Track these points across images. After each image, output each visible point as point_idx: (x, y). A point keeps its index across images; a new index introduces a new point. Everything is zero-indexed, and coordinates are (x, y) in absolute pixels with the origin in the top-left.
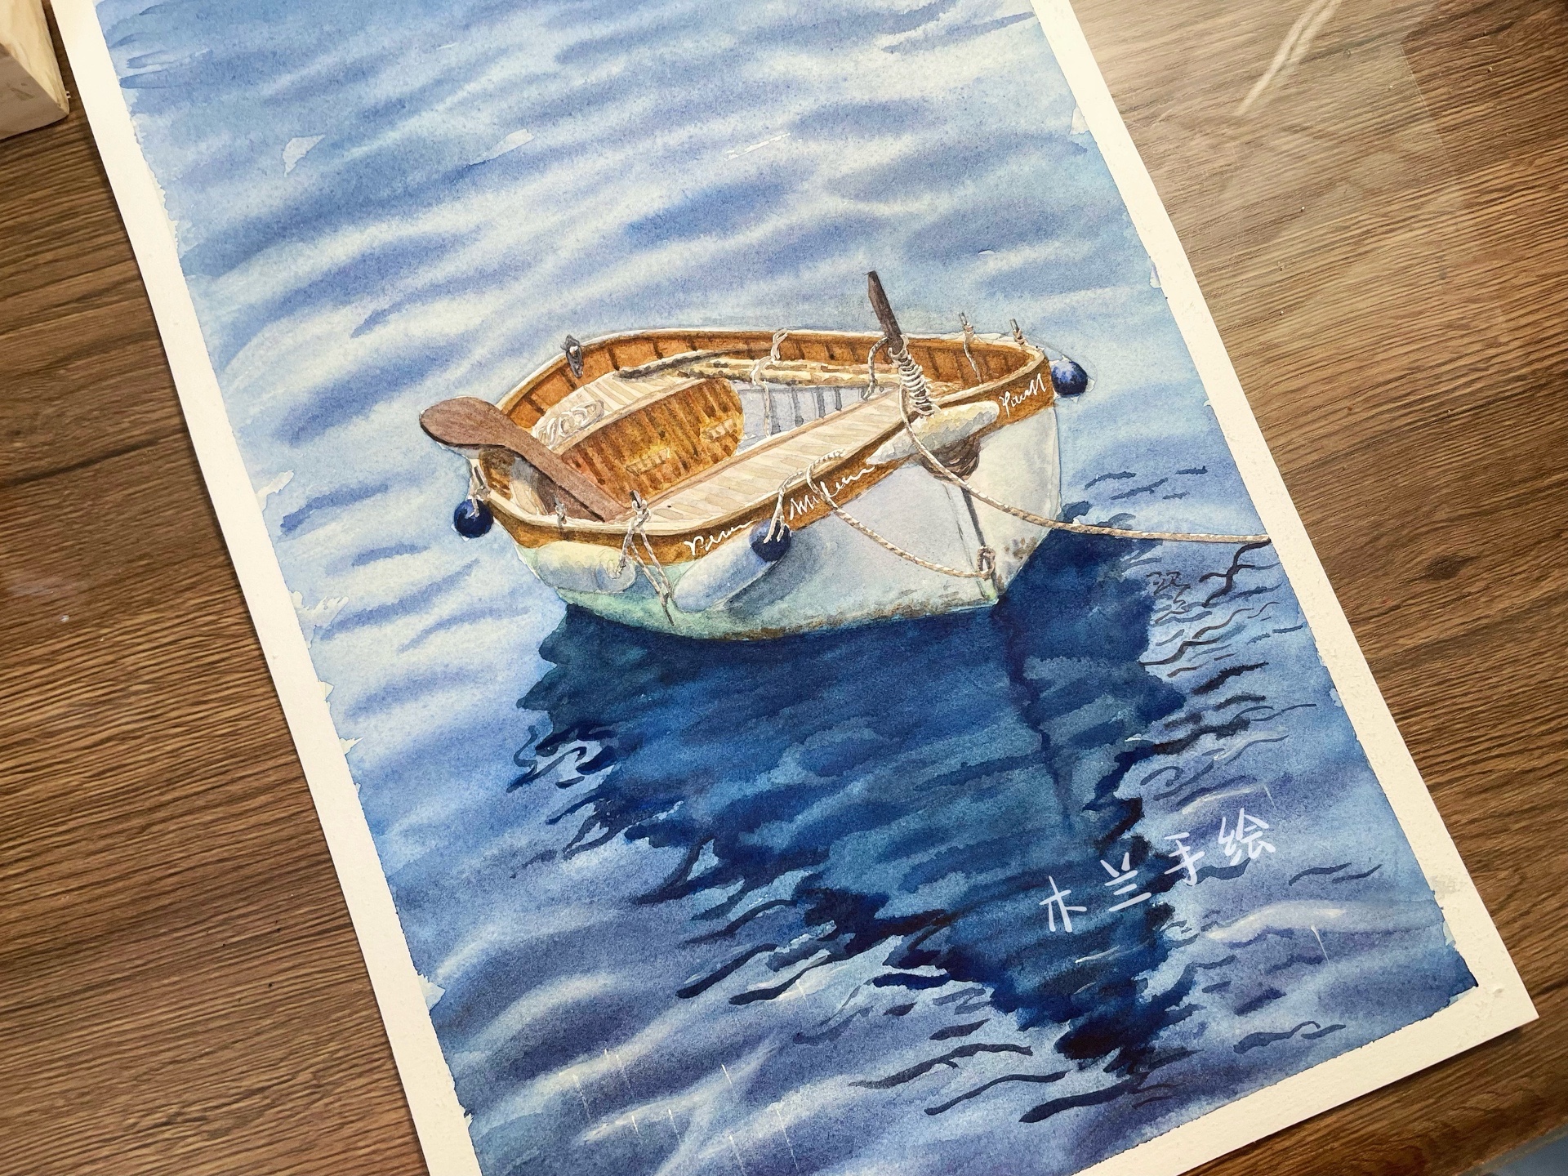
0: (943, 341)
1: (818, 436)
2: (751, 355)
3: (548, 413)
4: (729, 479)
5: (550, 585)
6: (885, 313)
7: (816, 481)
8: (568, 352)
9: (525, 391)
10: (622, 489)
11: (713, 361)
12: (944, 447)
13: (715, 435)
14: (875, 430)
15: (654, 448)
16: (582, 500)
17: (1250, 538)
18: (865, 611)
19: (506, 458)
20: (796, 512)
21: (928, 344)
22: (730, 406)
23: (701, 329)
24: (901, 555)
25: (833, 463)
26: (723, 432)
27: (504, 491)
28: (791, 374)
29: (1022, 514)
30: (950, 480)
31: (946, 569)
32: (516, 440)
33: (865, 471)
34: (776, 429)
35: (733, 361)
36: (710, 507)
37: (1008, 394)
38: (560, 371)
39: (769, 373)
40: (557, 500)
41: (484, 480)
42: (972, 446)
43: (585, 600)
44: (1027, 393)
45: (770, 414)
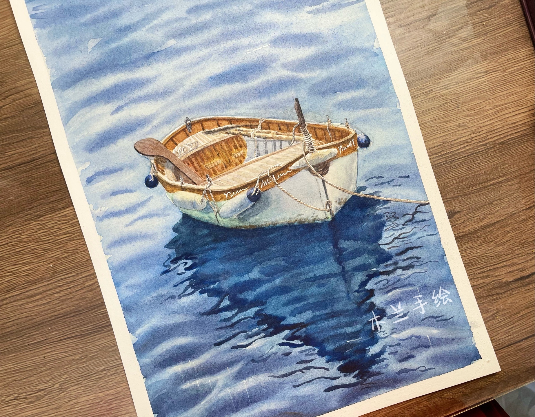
0: (320, 125)
1: (273, 158)
2: (251, 127)
3: (179, 145)
4: (241, 172)
5: (177, 206)
6: (300, 114)
7: (271, 174)
8: (186, 123)
9: (171, 137)
10: (203, 174)
11: (238, 129)
12: (317, 164)
13: (237, 156)
14: (293, 157)
15: (215, 159)
16: (189, 177)
17: (422, 202)
18: (285, 221)
19: (163, 160)
20: (263, 185)
21: (314, 126)
22: (243, 146)
23: (234, 117)
24: (299, 202)
25: (277, 168)
26: (240, 155)
27: (163, 172)
28: (265, 135)
29: (342, 189)
30: (318, 176)
31: (314, 207)
32: (167, 154)
33: (288, 172)
34: (258, 155)
35: (245, 129)
36: (233, 182)
37: (341, 146)
38: (183, 130)
39: (257, 134)
40: (181, 176)
41: (156, 168)
42: (327, 164)
43: (189, 212)
44: (348, 146)
45: (257, 149)
